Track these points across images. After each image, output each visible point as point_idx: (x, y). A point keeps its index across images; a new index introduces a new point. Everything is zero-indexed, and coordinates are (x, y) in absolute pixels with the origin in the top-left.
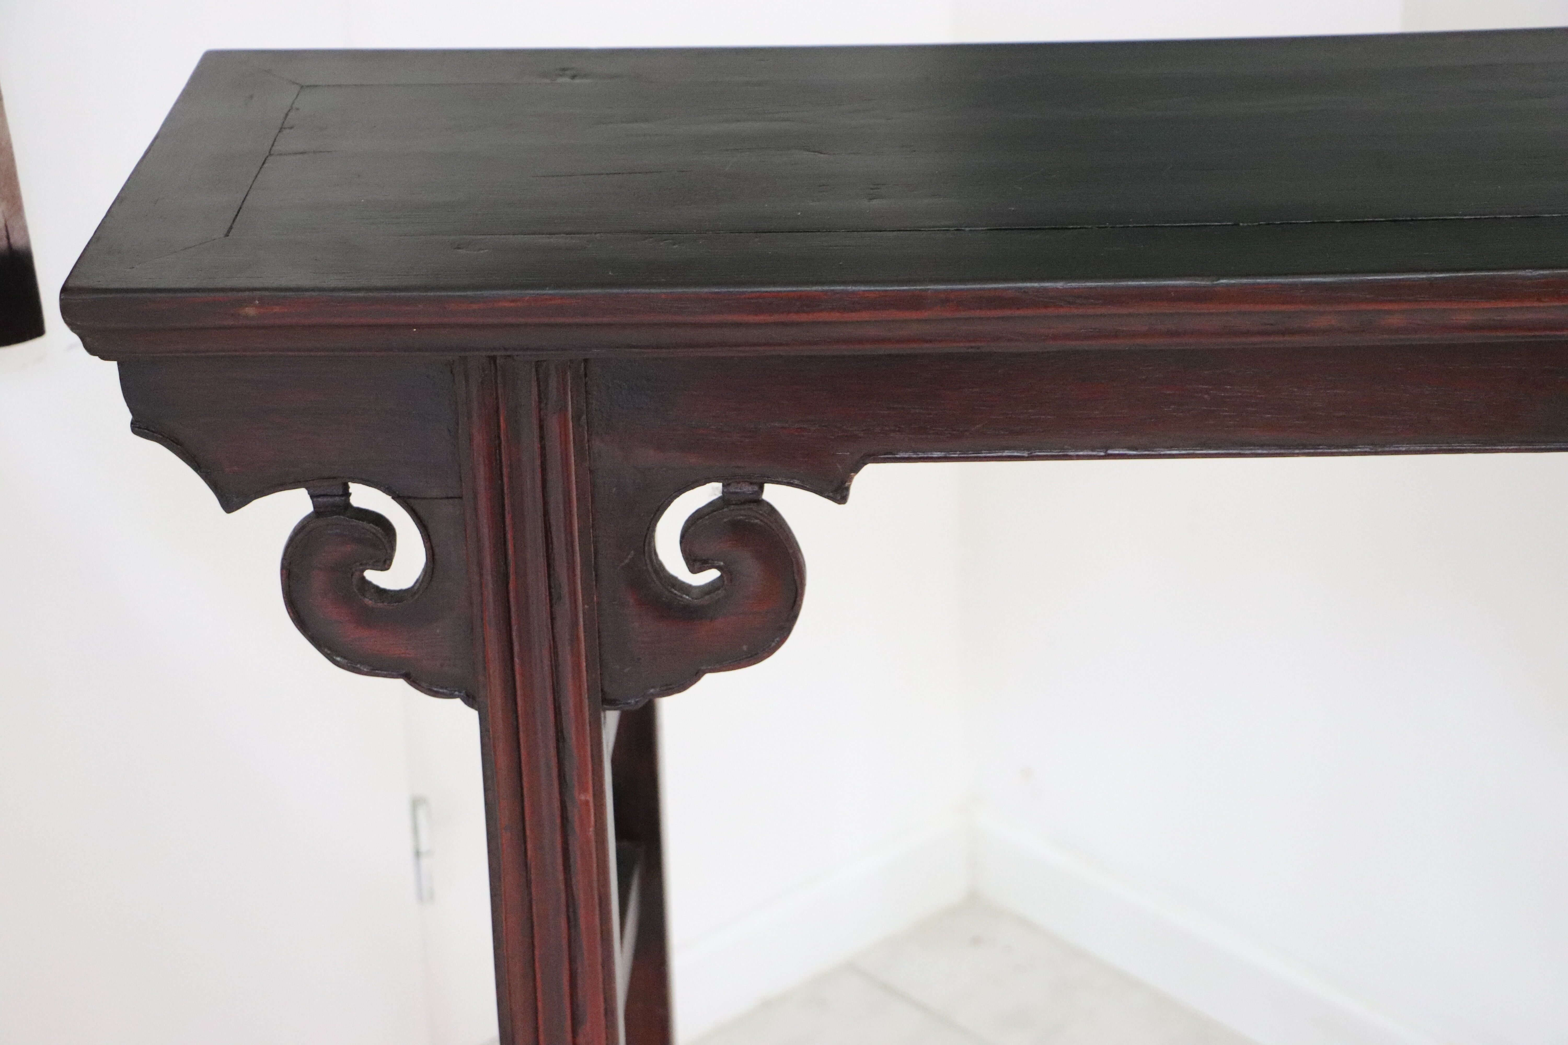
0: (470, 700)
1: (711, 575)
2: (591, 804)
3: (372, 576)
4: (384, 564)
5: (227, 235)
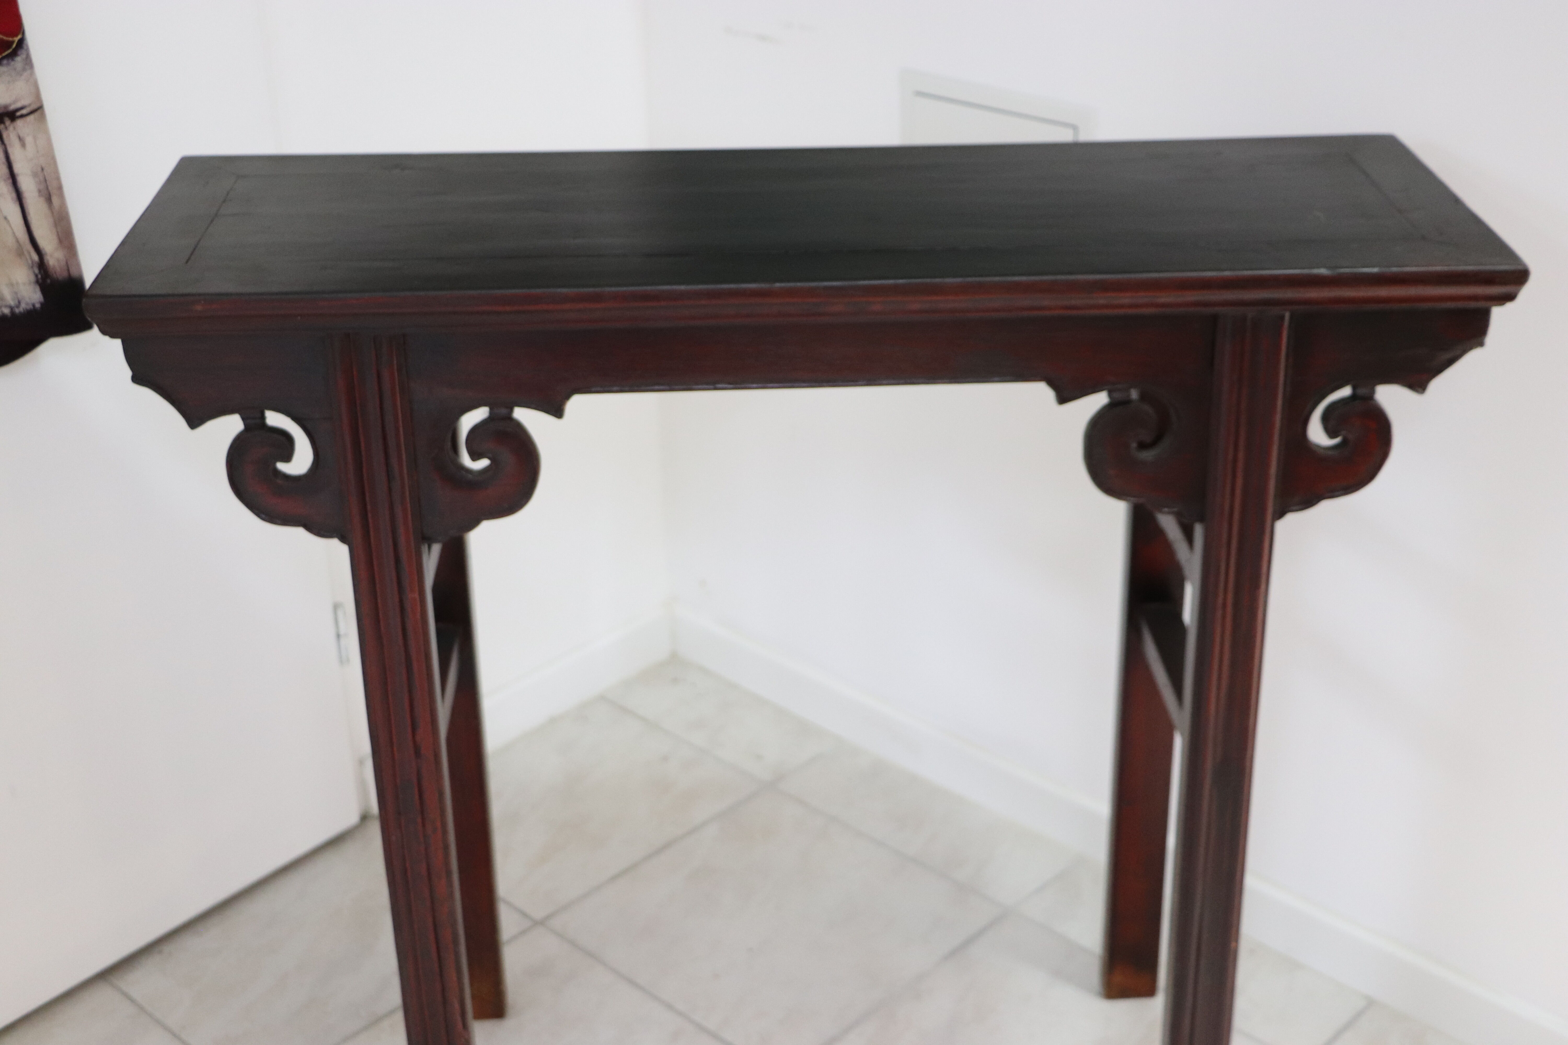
0: (343, 540)
1: (484, 463)
2: (418, 599)
3: (282, 466)
4: (288, 458)
5: (187, 262)
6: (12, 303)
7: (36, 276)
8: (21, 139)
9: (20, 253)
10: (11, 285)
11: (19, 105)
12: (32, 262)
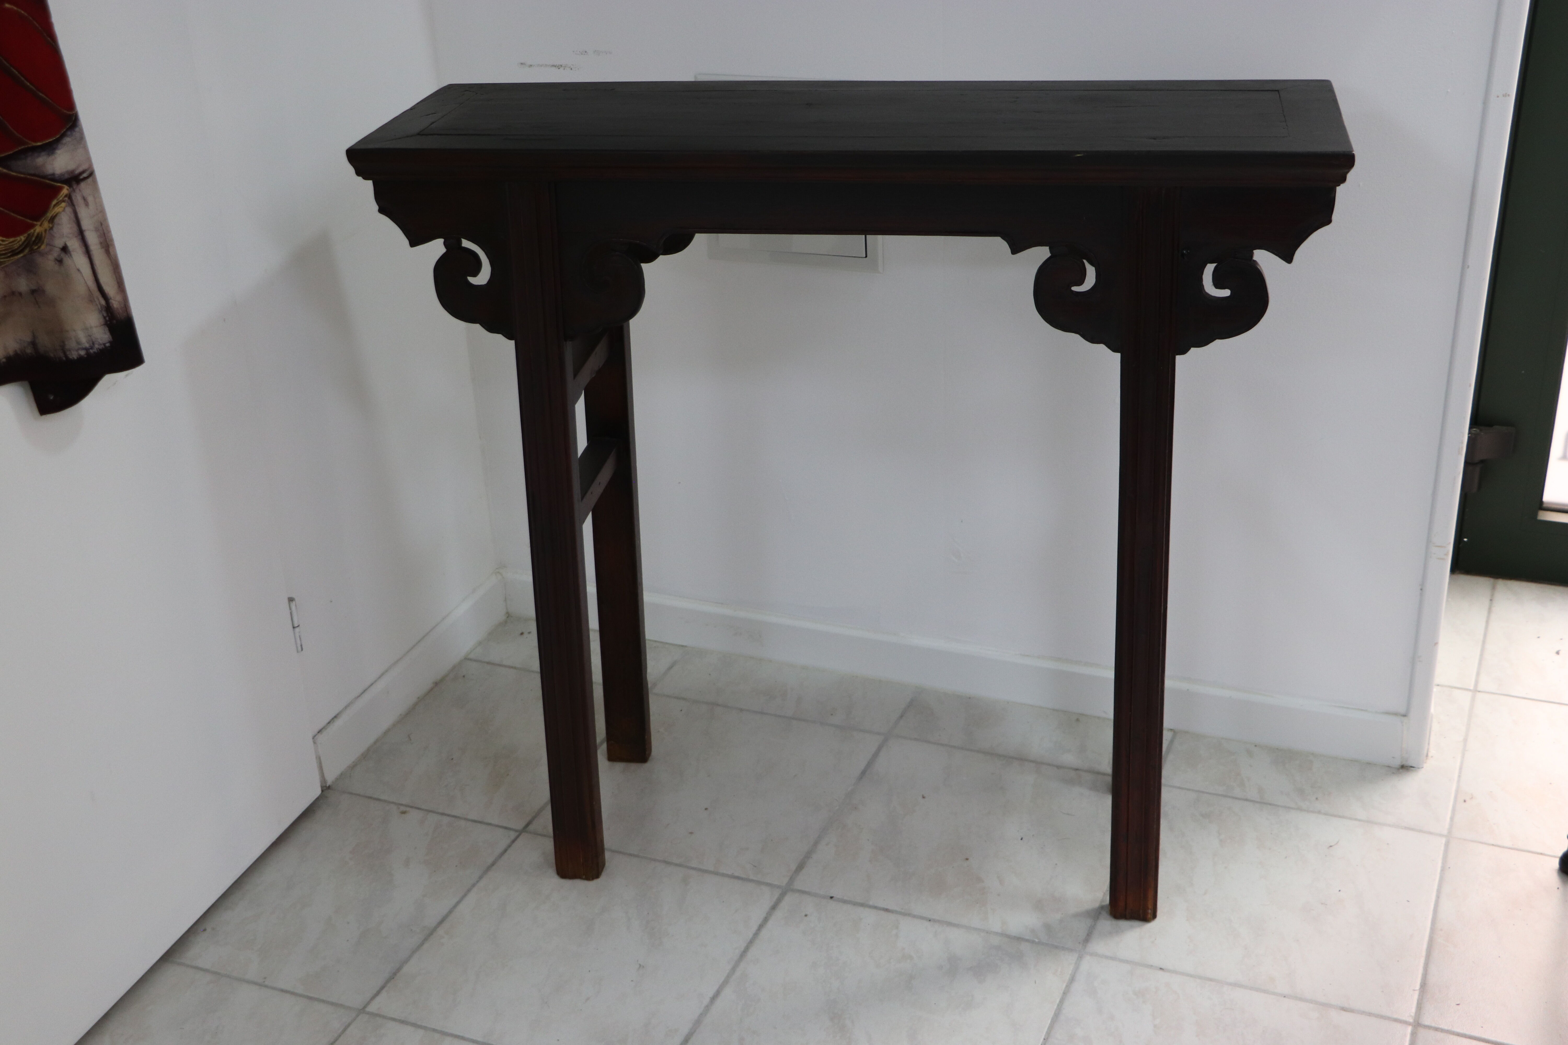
6: (87, 345)
7: (105, 318)
8: (85, 199)
9: (91, 300)
10: (86, 329)
11: (81, 169)
12: (101, 307)
